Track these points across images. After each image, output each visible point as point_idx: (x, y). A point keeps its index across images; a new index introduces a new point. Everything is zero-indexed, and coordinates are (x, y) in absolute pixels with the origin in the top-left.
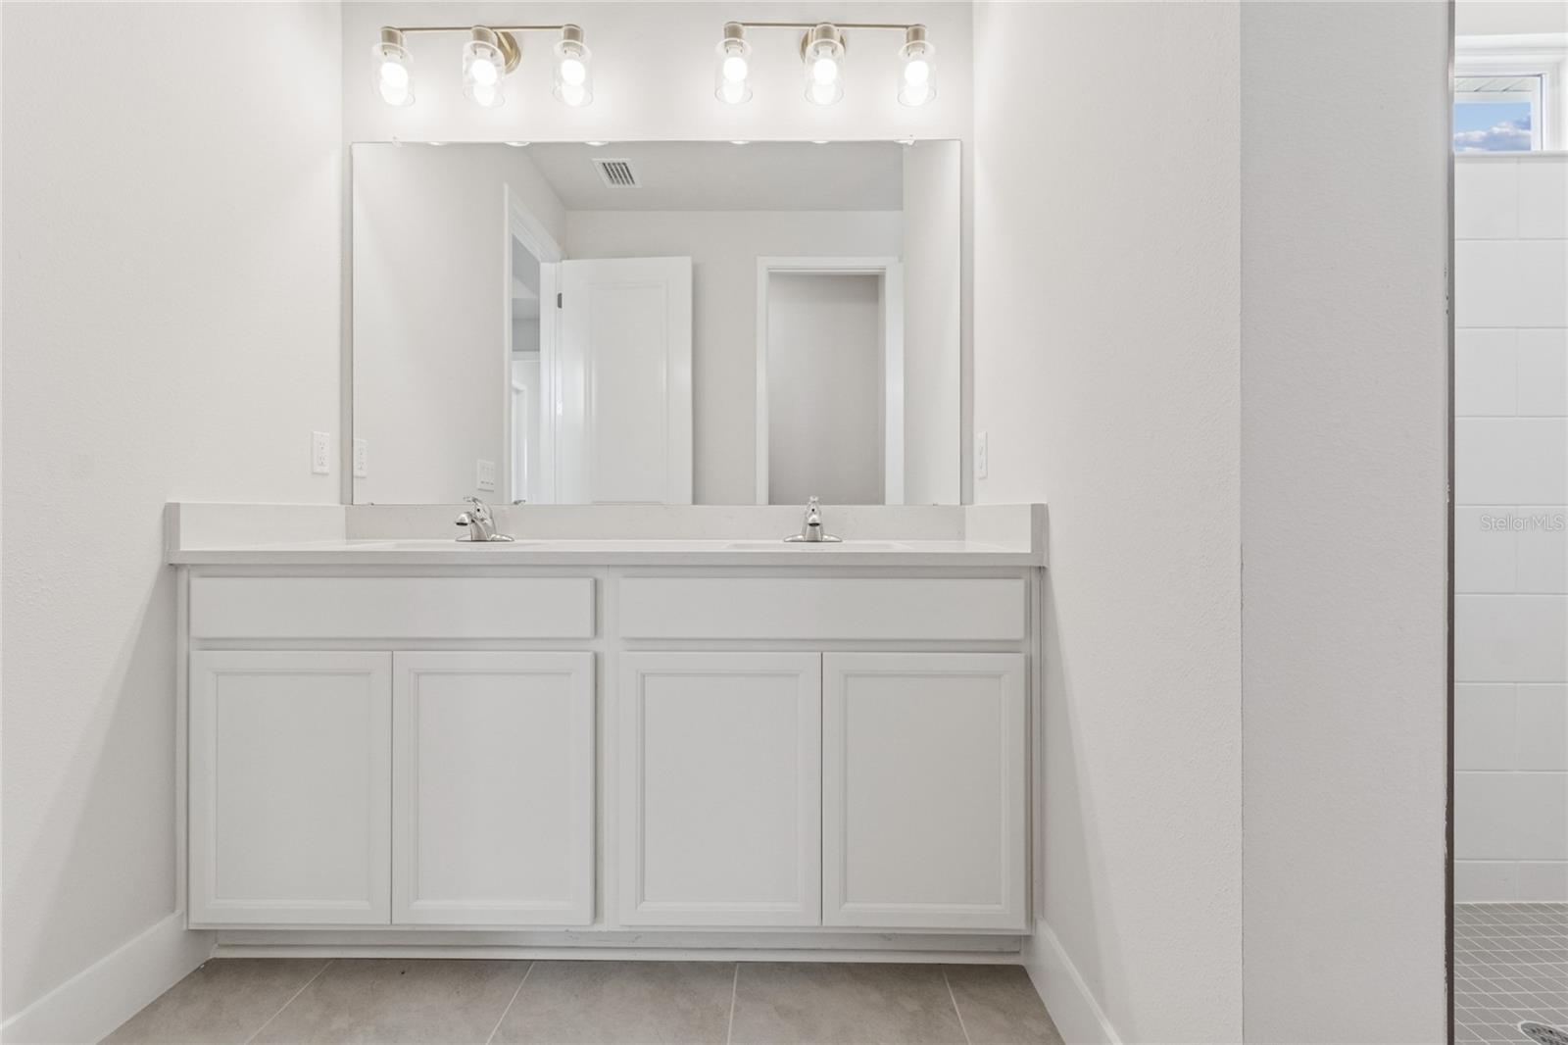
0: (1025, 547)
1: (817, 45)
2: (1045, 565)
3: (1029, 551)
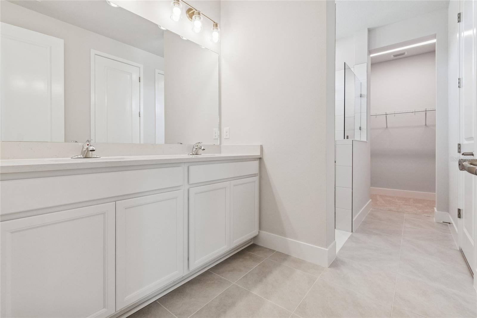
0: (259, 154)
1: (195, 16)
2: (262, 157)
3: (260, 155)
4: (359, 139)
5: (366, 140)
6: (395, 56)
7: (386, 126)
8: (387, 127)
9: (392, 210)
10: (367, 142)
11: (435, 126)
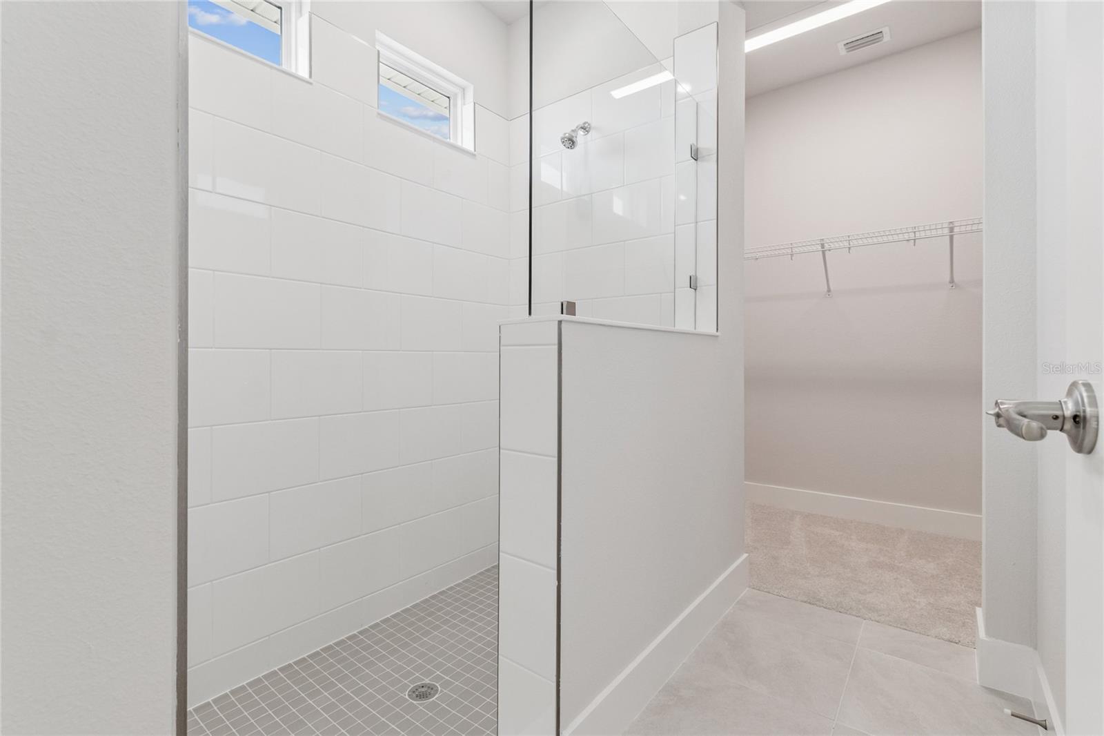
4: (688, 327)
5: (713, 331)
6: (852, 46)
7: (826, 289)
8: (829, 290)
9: (819, 600)
10: (717, 336)
11: (979, 283)
